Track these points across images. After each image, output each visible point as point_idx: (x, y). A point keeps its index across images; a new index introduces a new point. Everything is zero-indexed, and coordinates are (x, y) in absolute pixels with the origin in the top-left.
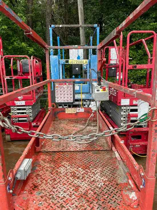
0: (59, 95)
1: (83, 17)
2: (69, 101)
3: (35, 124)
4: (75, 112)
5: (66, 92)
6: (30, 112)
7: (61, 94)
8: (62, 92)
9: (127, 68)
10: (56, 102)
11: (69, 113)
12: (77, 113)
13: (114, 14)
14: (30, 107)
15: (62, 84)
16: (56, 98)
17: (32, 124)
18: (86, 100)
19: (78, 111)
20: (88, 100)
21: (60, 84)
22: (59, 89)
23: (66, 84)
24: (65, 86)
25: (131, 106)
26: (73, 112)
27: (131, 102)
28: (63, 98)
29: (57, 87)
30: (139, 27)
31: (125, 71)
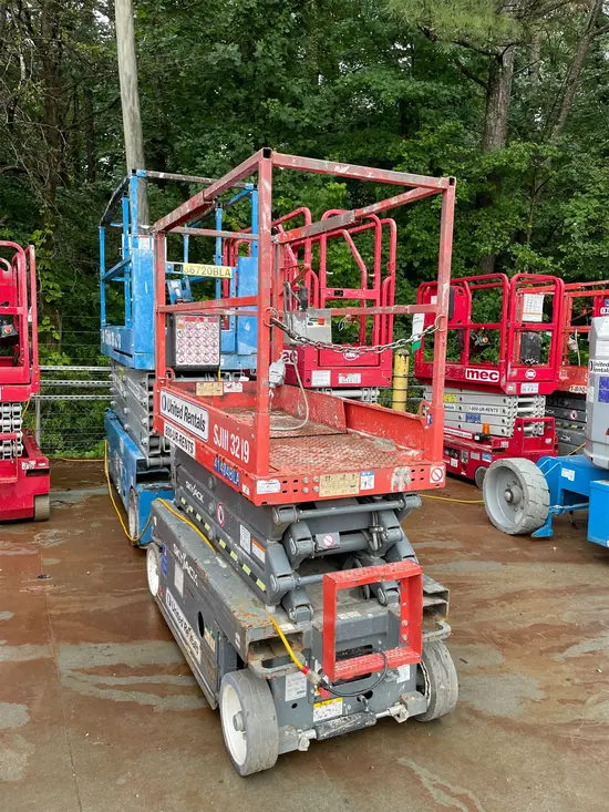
0: (186, 347)
1: (139, 139)
2: (210, 363)
3: (33, 463)
4: (221, 394)
5: (202, 339)
6: (17, 426)
7: (190, 345)
8: (193, 339)
9: (324, 296)
10: (178, 363)
11: (205, 394)
12: (225, 395)
13: (213, 137)
14: (18, 409)
15: (193, 320)
16: (177, 355)
17: (23, 464)
18: (227, 374)
19: (227, 390)
20: (231, 371)
21: (187, 320)
22: (185, 331)
23: (202, 320)
24: (200, 325)
25: (335, 389)
26: (216, 394)
27: (334, 378)
28: (194, 355)
29: (181, 326)
30: (293, 188)
31: (319, 301)
